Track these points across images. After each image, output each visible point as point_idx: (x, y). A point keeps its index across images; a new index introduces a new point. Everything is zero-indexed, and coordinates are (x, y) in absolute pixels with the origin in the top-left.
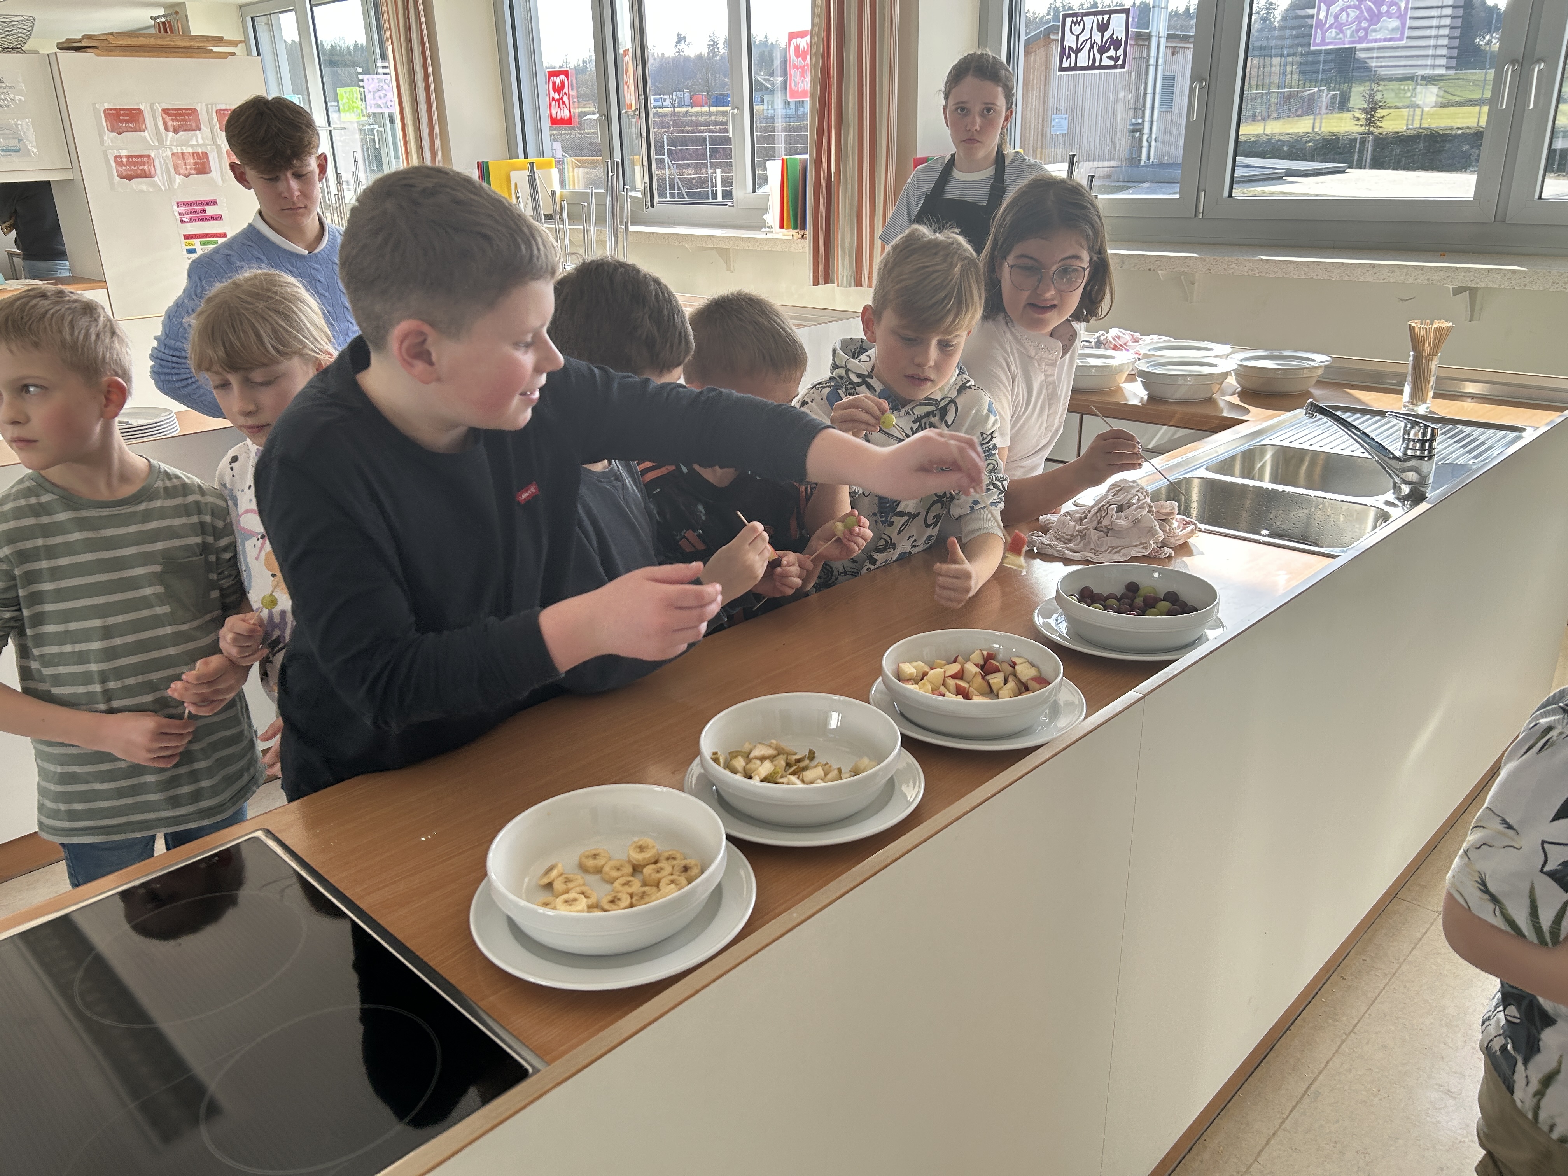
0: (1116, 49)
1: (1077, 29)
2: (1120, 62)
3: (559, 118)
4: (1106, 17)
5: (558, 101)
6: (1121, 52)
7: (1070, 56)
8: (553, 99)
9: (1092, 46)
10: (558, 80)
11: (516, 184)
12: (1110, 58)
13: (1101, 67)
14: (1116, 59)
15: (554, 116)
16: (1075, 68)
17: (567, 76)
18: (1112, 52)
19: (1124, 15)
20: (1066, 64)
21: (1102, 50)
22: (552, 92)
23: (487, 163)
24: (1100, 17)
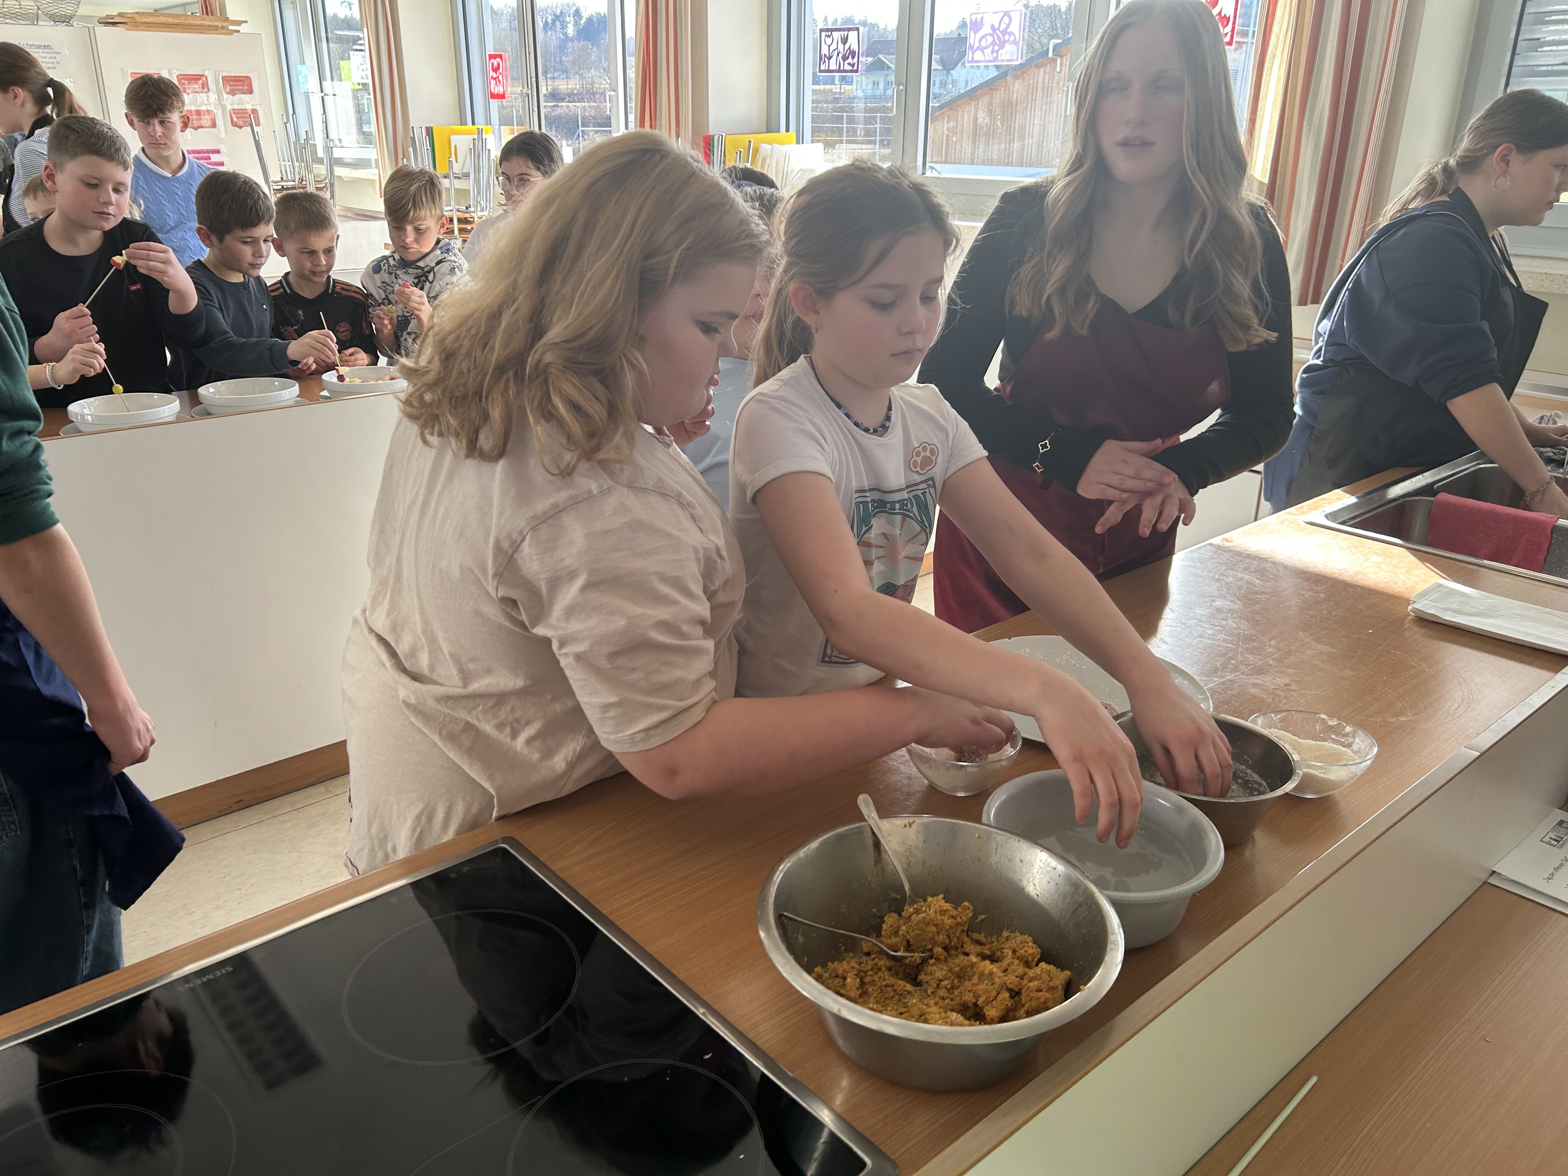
0: (853, 58)
1: (829, 41)
2: (855, 68)
3: (496, 93)
4: (846, 33)
5: (495, 79)
6: (856, 60)
7: (825, 62)
8: (492, 78)
9: (838, 55)
10: (495, 62)
11: (455, 146)
12: (849, 64)
13: (846, 71)
14: (853, 65)
15: (493, 91)
16: (828, 71)
17: (501, 59)
18: (850, 60)
19: (856, 32)
20: (823, 68)
21: (845, 58)
22: (491, 72)
23: (432, 128)
24: (842, 33)
